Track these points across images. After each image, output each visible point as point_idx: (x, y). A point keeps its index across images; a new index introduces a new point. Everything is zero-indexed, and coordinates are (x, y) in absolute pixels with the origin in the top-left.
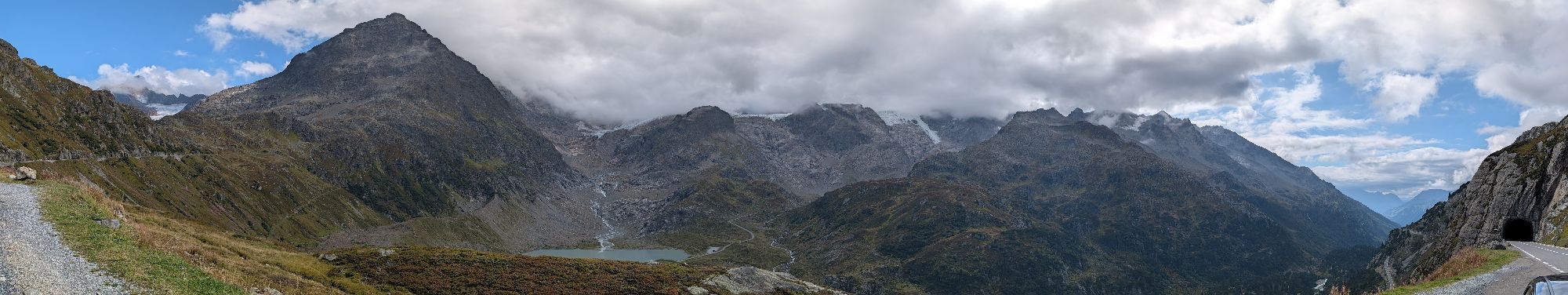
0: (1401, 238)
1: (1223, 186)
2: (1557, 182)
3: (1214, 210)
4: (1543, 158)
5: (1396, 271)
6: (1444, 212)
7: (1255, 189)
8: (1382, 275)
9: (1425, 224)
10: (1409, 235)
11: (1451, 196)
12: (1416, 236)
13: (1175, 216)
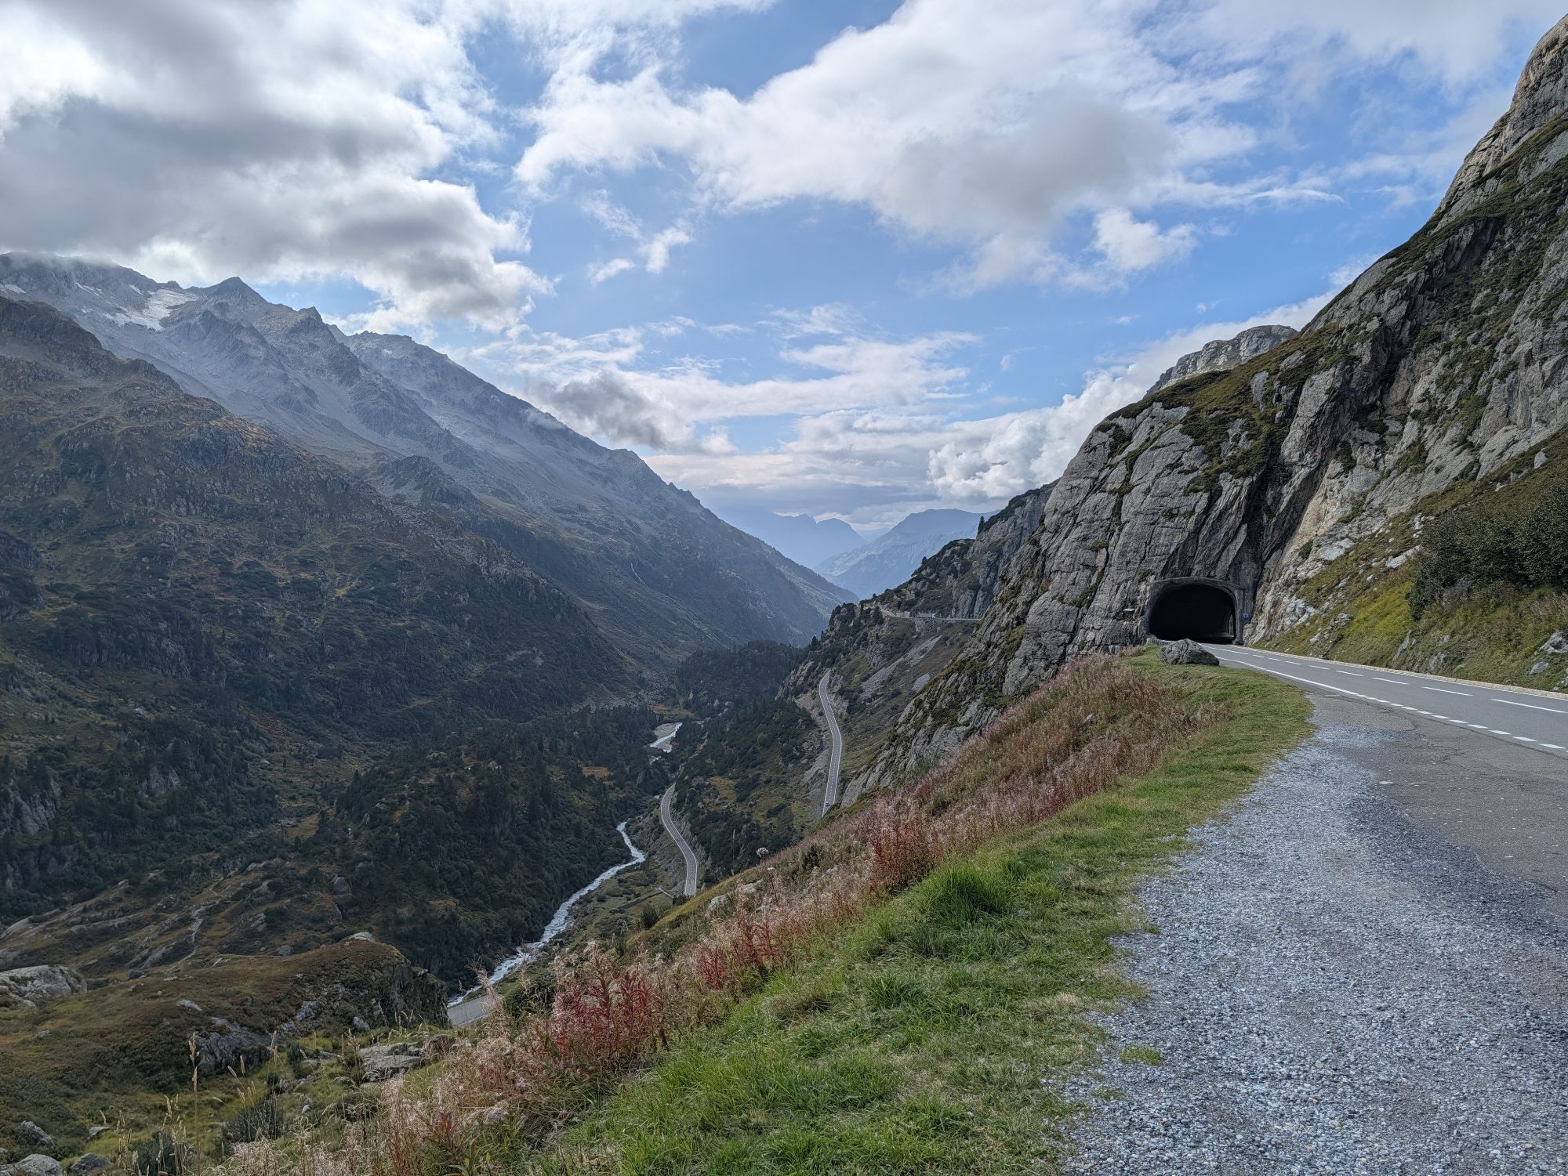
0: (858, 627)
1: (412, 493)
2: (1311, 484)
3: (388, 557)
4: (1269, 419)
5: (845, 704)
6: (967, 566)
7: (498, 503)
8: (814, 714)
9: (918, 594)
10: (879, 619)
11: (984, 526)
12: (893, 623)
13: (280, 572)
